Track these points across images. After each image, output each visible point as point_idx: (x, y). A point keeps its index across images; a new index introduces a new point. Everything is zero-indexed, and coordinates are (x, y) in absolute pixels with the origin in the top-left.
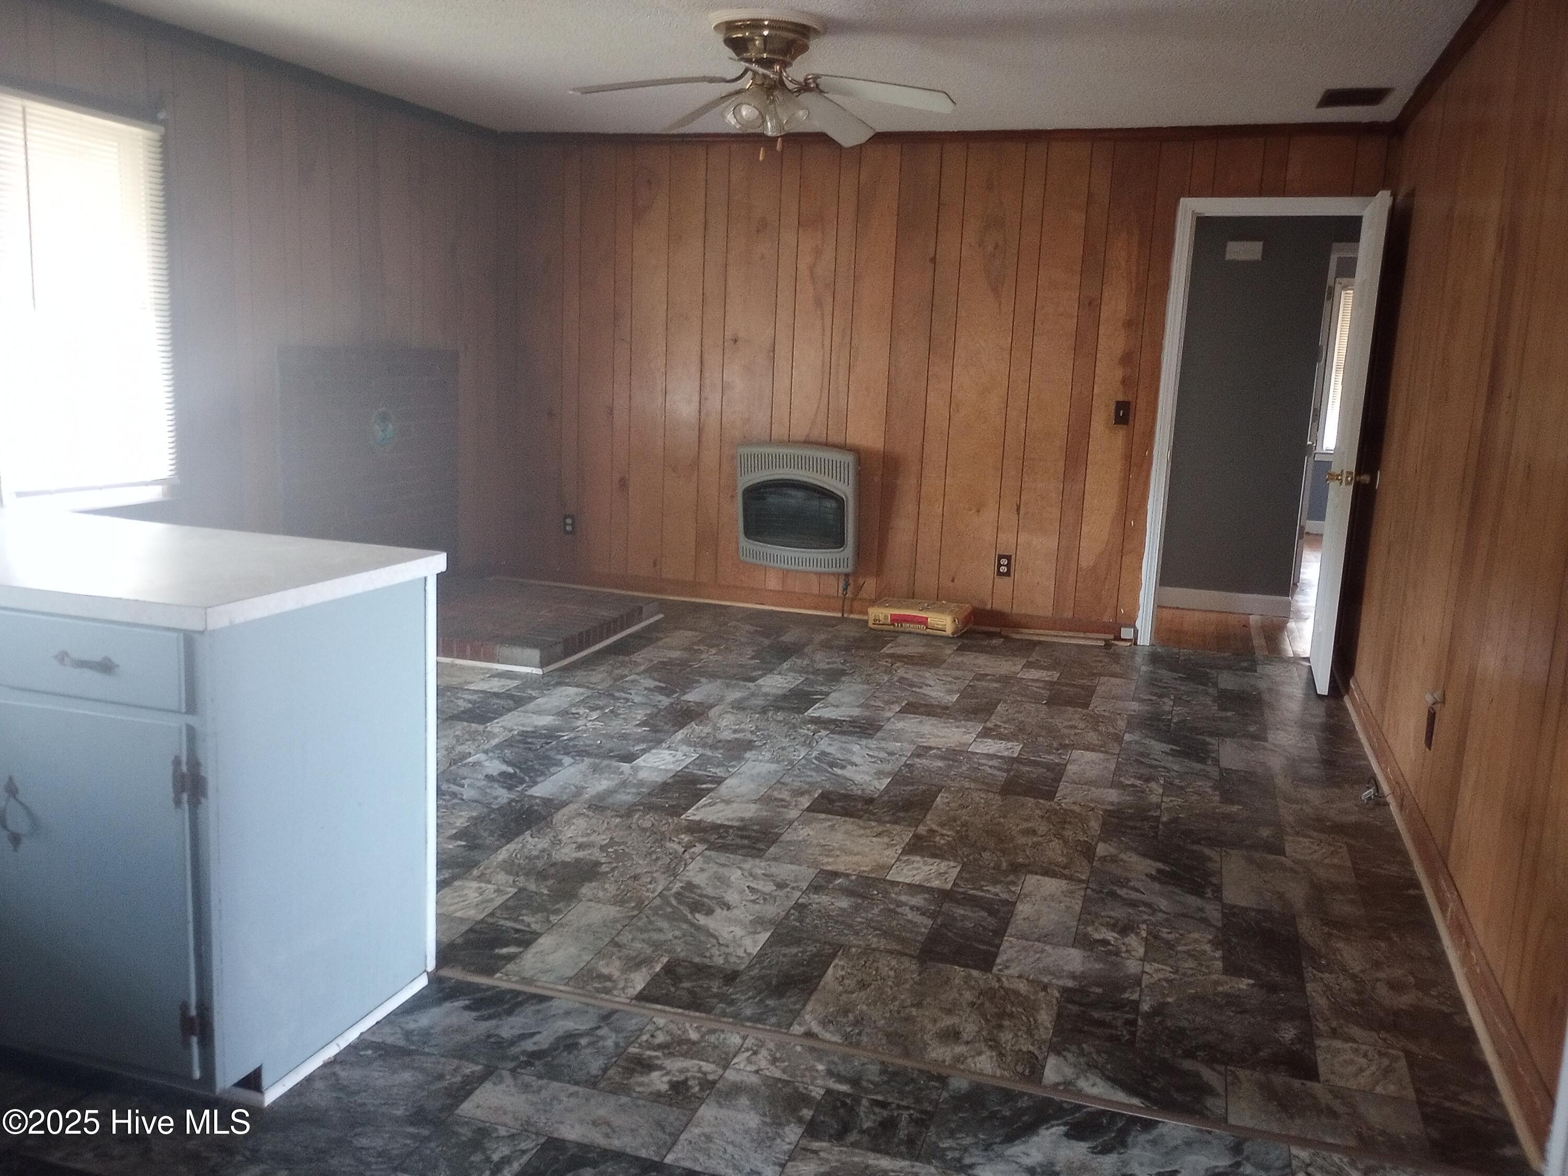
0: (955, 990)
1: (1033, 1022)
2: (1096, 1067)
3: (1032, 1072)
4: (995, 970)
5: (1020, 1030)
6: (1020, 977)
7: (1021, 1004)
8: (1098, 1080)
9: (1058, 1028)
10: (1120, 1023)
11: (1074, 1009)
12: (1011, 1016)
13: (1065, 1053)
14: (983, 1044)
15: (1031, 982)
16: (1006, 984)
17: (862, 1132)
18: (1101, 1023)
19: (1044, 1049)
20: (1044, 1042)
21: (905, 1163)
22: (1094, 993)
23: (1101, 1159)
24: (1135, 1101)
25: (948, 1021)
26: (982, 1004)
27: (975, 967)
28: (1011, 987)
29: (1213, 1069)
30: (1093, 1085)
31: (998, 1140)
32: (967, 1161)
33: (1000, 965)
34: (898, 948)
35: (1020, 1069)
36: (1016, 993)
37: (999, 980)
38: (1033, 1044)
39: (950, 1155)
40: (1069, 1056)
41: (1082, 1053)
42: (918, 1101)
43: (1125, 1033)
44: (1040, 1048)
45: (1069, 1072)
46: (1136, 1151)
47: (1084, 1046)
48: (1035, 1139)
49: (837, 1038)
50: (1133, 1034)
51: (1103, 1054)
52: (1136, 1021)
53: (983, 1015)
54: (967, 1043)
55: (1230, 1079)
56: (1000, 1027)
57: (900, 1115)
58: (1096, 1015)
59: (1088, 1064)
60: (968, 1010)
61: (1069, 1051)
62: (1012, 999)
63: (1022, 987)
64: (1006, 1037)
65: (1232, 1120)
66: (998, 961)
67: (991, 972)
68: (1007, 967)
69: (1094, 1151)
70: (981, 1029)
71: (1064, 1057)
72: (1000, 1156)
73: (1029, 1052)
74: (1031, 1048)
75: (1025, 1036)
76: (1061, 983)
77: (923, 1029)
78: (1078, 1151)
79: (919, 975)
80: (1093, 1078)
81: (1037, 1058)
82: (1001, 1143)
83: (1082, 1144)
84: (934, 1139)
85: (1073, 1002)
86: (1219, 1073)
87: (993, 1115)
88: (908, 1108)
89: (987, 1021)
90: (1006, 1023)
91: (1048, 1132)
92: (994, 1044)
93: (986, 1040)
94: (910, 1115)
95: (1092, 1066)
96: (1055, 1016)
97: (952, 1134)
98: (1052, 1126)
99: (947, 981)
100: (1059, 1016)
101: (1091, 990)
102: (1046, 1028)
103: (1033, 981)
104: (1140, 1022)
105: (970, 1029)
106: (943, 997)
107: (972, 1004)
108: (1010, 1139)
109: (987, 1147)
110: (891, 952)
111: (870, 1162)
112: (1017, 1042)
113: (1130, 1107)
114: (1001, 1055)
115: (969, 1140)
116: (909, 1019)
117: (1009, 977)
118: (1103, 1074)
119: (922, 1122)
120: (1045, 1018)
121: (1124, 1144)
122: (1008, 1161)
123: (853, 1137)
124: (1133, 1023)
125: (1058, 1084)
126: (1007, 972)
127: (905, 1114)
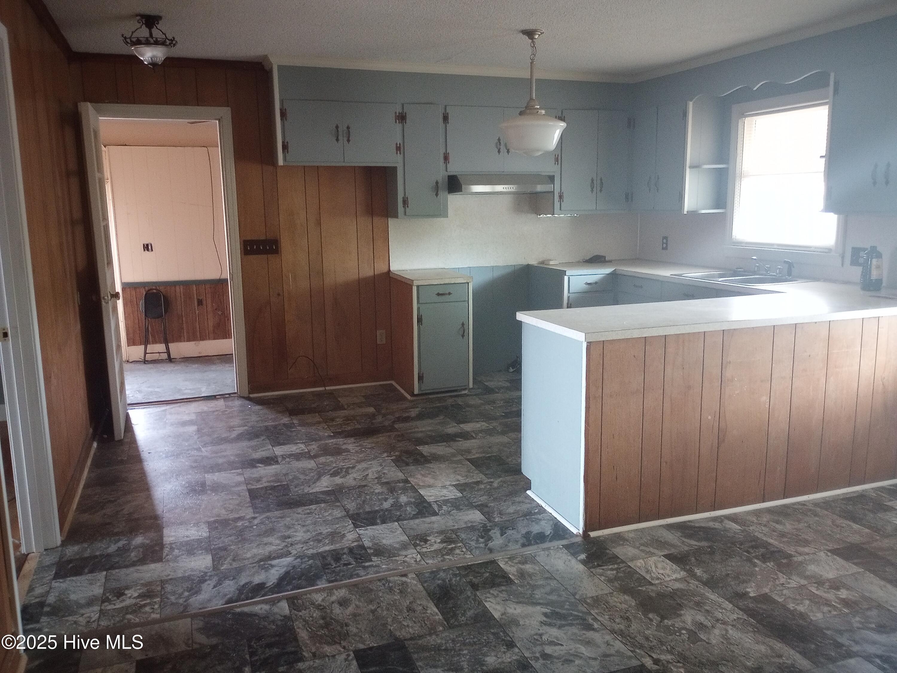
0: (363, 630)
1: (308, 629)
2: (264, 618)
3: (293, 603)
4: (352, 655)
5: (312, 621)
6: (334, 656)
7: (321, 636)
8: (260, 612)
9: (292, 630)
10: (260, 651)
11: (290, 649)
12: (322, 627)
13: (282, 618)
14: (325, 605)
15: (324, 656)
16: (338, 647)
17: (344, 554)
18: (270, 646)
19: (293, 616)
20: (296, 620)
21: (320, 551)
22: (283, 666)
23: (247, 581)
24: (238, 610)
25: (350, 609)
26: (342, 627)
27: (364, 650)
28: (334, 647)
29: (200, 644)
30: (261, 609)
31: (292, 571)
32: (299, 560)
33: (352, 660)
34: (420, 642)
35: (300, 601)
36: (329, 644)
37: (344, 648)
38: (301, 616)
39: (306, 559)
40: (280, 618)
41: (273, 622)
42: (334, 571)
43: (255, 645)
44: (296, 615)
45: (275, 610)
46: (232, 589)
47: (274, 627)
48: (277, 577)
49: (392, 579)
50: (250, 647)
51: (262, 626)
52: (251, 657)
53: (337, 621)
54: (333, 603)
55: (190, 642)
56: (323, 618)
57: (336, 564)
58: (276, 650)
59: (268, 617)
60: (346, 621)
61: (281, 620)
62: (328, 638)
63: (328, 649)
64: (316, 614)
65: (189, 620)
66: (355, 662)
67: (354, 652)
68: (346, 660)
69: (250, 582)
70: (331, 612)
71: (281, 616)
72: (288, 566)
73: (300, 611)
74: (300, 614)
75: (307, 618)
76: (307, 664)
77: (359, 601)
78: (257, 579)
79: (390, 630)
80: (263, 611)
81: (295, 610)
82: (290, 571)
83: (257, 583)
84: (316, 562)
85: (292, 653)
86: (196, 643)
87: (300, 578)
88: (335, 567)
89: (332, 618)
90: (321, 622)
91: (273, 581)
92: (319, 607)
93: (325, 608)
94: (332, 566)
95: (265, 618)
96: (299, 638)
97: (311, 566)
98: (272, 584)
99: (372, 633)
100: (296, 639)
101: (285, 667)
102: (299, 628)
103: (324, 657)
104: (247, 657)
105: (337, 610)
106: (365, 622)
107: (347, 625)
108: (287, 573)
109: (294, 567)
110: (420, 637)
111: (332, 546)
112: (310, 614)
113: (241, 606)
114: (313, 604)
115: (303, 566)
116: (371, 602)
117: (340, 653)
118: (258, 616)
119: (325, 566)
120: (303, 635)
121: (239, 590)
122: (284, 566)
123: (346, 551)
124: (252, 654)
125: (278, 602)
126: (344, 656)
127: (335, 565)
